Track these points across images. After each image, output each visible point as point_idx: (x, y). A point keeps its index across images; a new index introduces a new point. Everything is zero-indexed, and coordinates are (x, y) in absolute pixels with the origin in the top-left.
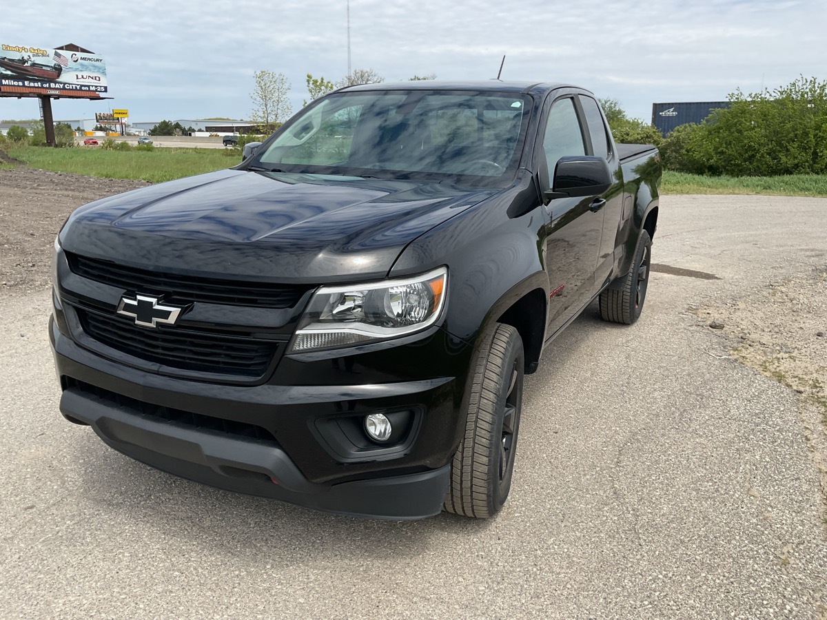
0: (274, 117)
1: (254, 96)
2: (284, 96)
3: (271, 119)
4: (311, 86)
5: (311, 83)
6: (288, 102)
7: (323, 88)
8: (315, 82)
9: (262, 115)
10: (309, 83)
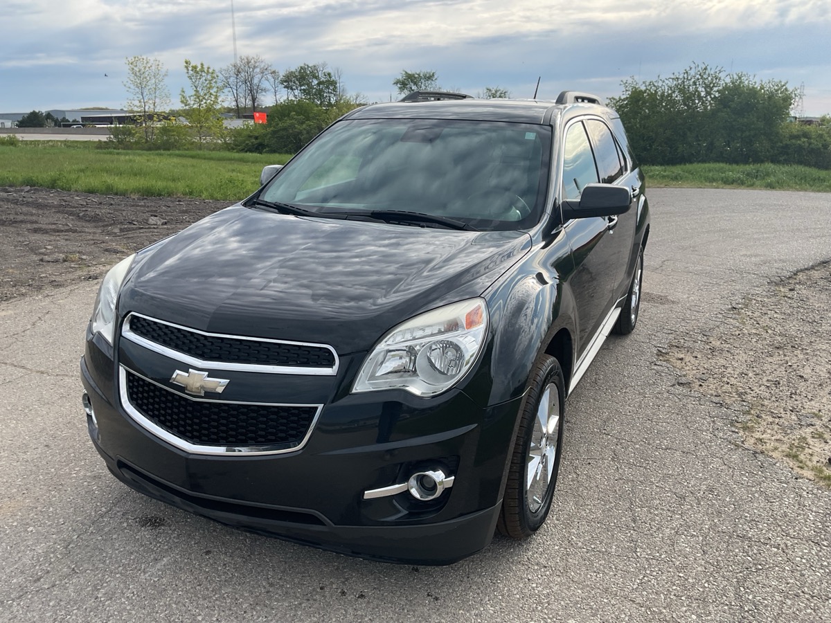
0: (152, 106)
1: (128, 85)
2: (162, 83)
3: (149, 108)
4: (191, 72)
5: (190, 69)
6: (166, 91)
7: (203, 74)
8: (195, 68)
9: (138, 104)
10: (188, 70)
